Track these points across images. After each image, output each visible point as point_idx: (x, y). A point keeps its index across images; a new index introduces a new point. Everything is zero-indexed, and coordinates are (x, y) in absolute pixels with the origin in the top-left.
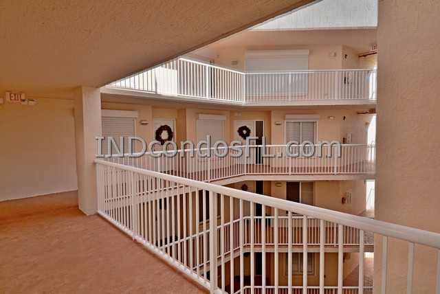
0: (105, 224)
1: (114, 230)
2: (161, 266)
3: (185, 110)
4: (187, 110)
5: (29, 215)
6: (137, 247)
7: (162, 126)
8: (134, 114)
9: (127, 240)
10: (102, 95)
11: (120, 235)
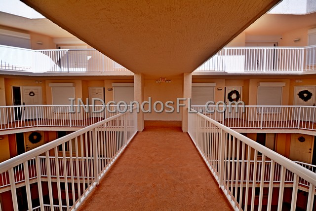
0: (189, 138)
1: (190, 141)
2: (202, 164)
3: (249, 80)
4: (250, 80)
5: (167, 127)
6: (196, 152)
7: (232, 91)
8: (214, 85)
9: (193, 147)
10: (193, 76)
11: (192, 144)
